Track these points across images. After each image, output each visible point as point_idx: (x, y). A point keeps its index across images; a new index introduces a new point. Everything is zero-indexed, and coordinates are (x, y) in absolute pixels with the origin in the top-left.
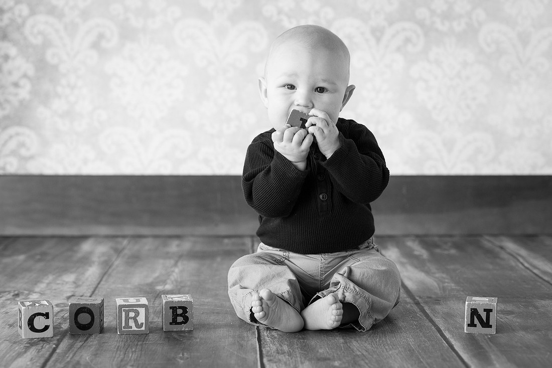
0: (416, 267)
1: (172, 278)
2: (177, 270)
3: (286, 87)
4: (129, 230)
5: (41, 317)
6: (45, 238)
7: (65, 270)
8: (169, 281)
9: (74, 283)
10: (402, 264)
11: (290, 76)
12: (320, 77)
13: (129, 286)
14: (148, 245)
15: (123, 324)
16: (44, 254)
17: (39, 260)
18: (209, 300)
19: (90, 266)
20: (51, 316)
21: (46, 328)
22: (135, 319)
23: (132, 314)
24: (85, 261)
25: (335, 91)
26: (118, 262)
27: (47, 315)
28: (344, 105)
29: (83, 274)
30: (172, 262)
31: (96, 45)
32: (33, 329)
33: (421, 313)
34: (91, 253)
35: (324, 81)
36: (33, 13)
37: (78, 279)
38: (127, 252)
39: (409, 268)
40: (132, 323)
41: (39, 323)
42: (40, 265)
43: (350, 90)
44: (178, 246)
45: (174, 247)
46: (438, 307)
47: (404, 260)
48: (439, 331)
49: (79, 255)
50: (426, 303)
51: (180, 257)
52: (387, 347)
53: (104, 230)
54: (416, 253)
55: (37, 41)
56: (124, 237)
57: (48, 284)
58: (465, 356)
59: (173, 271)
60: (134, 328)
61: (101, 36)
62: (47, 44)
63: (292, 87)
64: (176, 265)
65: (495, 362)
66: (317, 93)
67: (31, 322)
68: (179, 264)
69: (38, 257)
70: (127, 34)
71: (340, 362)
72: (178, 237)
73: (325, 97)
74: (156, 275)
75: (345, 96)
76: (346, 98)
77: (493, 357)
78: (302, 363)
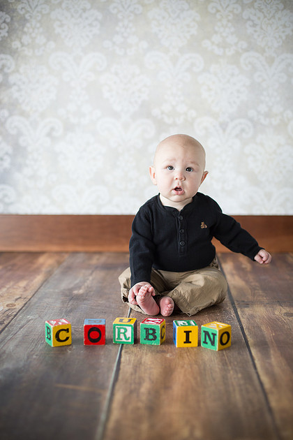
0: (241, 277)
1: (86, 284)
2: (91, 278)
3: (168, 168)
4: (70, 248)
5: (64, 332)
6: (19, 253)
7: (22, 278)
8: (83, 287)
9: (25, 288)
10: (232, 275)
11: (171, 160)
13: (56, 291)
14: (80, 258)
15: (117, 337)
16: (14, 265)
17: (10, 270)
18: (103, 302)
19: (39, 275)
20: (70, 331)
21: (67, 338)
22: (124, 334)
23: (122, 331)
24: (37, 271)
26: (57, 272)
27: (67, 330)
29: (32, 281)
30: (90, 271)
31: (49, 135)
32: (59, 340)
33: (234, 315)
34: (42, 265)
36: (11, 115)
37: (27, 285)
38: (65, 264)
39: (237, 278)
40: (122, 336)
41: (63, 336)
42: (8, 274)
43: (205, 174)
44: (98, 259)
45: (95, 260)
46: (246, 309)
47: (234, 272)
49: (35, 266)
50: (240, 306)
51: (96, 268)
53: (55, 248)
54: (244, 266)
55: (14, 132)
56: (67, 252)
57: (8, 289)
59: (88, 279)
60: (124, 340)
61: (52, 129)
62: (20, 134)
63: (171, 168)
64: (91, 274)
65: (272, 356)
66: (187, 171)
67: (57, 336)
68: (94, 274)
69: (9, 268)
70: (69, 127)
71: (171, 354)
72: (100, 253)
73: (192, 173)
74: (77, 281)
75: (203, 177)
77: (272, 352)
78: (146, 354)
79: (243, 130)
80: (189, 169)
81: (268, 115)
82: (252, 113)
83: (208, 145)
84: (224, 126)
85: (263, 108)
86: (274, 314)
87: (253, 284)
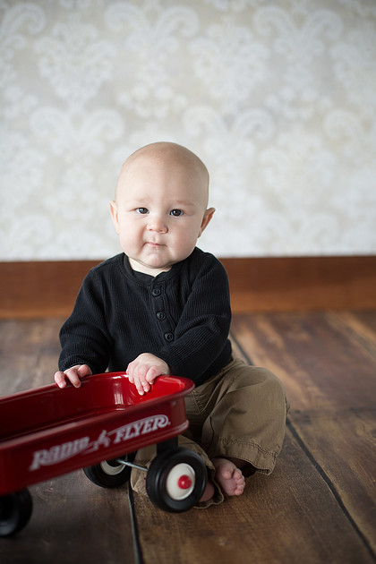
3: (138, 211)
11: (142, 200)
12: (175, 199)
25: (193, 213)
28: (203, 230)
35: (180, 202)
43: (209, 214)
48: (321, 471)
50: (296, 421)
52: (271, 505)
58: (358, 521)
63: (144, 211)
66: (172, 216)
73: (181, 220)
75: (204, 220)
76: (205, 222)
78: (184, 543)
79: (257, 128)
80: (178, 212)
81: (296, 104)
82: (272, 101)
83: (205, 151)
84: (229, 121)
85: (288, 93)
86: (357, 436)
87: (310, 389)
